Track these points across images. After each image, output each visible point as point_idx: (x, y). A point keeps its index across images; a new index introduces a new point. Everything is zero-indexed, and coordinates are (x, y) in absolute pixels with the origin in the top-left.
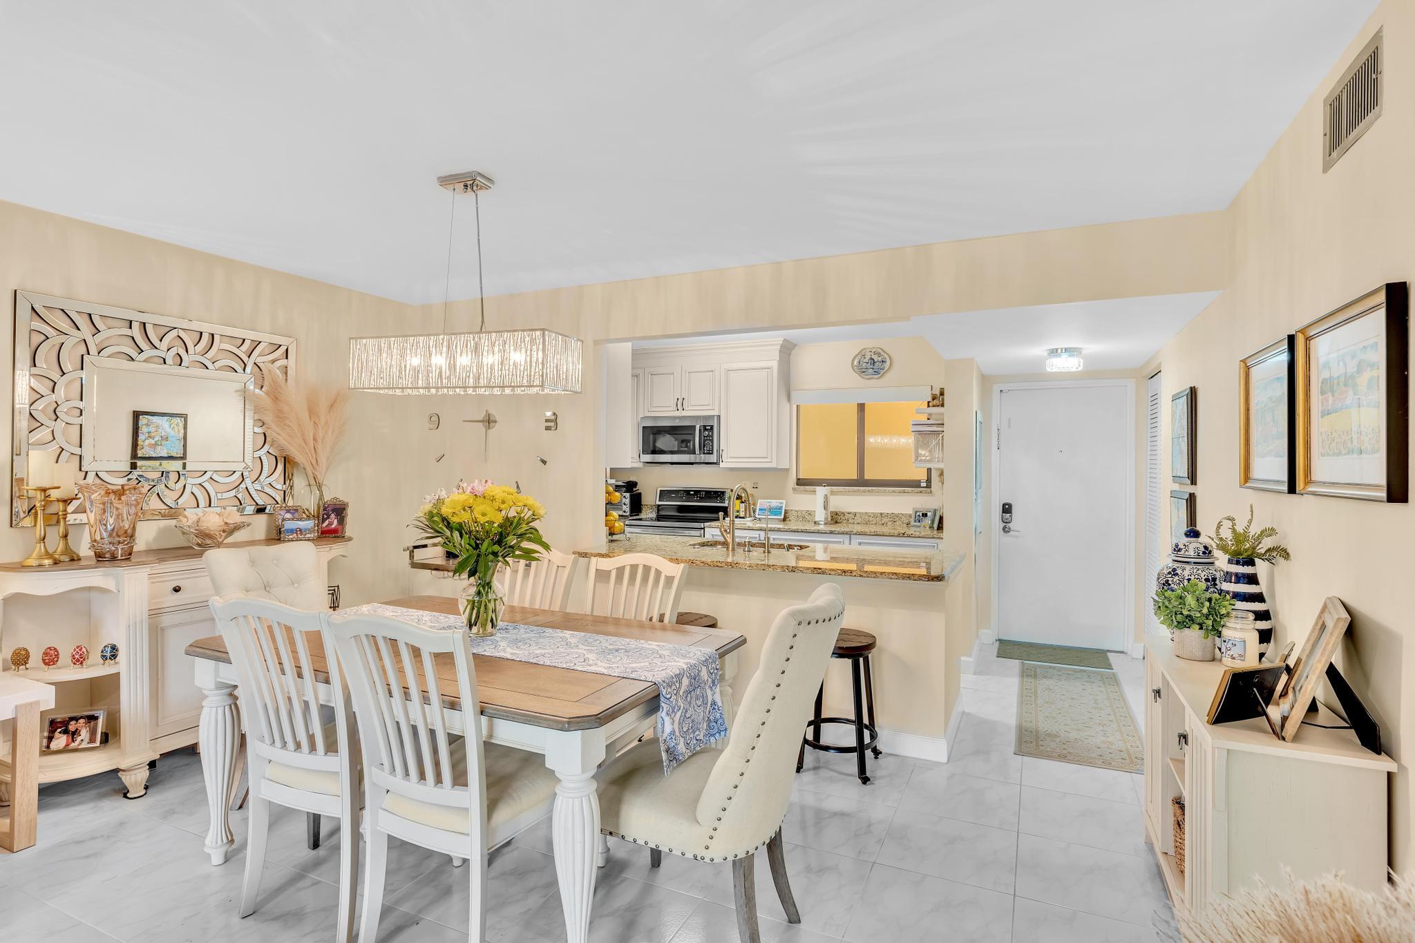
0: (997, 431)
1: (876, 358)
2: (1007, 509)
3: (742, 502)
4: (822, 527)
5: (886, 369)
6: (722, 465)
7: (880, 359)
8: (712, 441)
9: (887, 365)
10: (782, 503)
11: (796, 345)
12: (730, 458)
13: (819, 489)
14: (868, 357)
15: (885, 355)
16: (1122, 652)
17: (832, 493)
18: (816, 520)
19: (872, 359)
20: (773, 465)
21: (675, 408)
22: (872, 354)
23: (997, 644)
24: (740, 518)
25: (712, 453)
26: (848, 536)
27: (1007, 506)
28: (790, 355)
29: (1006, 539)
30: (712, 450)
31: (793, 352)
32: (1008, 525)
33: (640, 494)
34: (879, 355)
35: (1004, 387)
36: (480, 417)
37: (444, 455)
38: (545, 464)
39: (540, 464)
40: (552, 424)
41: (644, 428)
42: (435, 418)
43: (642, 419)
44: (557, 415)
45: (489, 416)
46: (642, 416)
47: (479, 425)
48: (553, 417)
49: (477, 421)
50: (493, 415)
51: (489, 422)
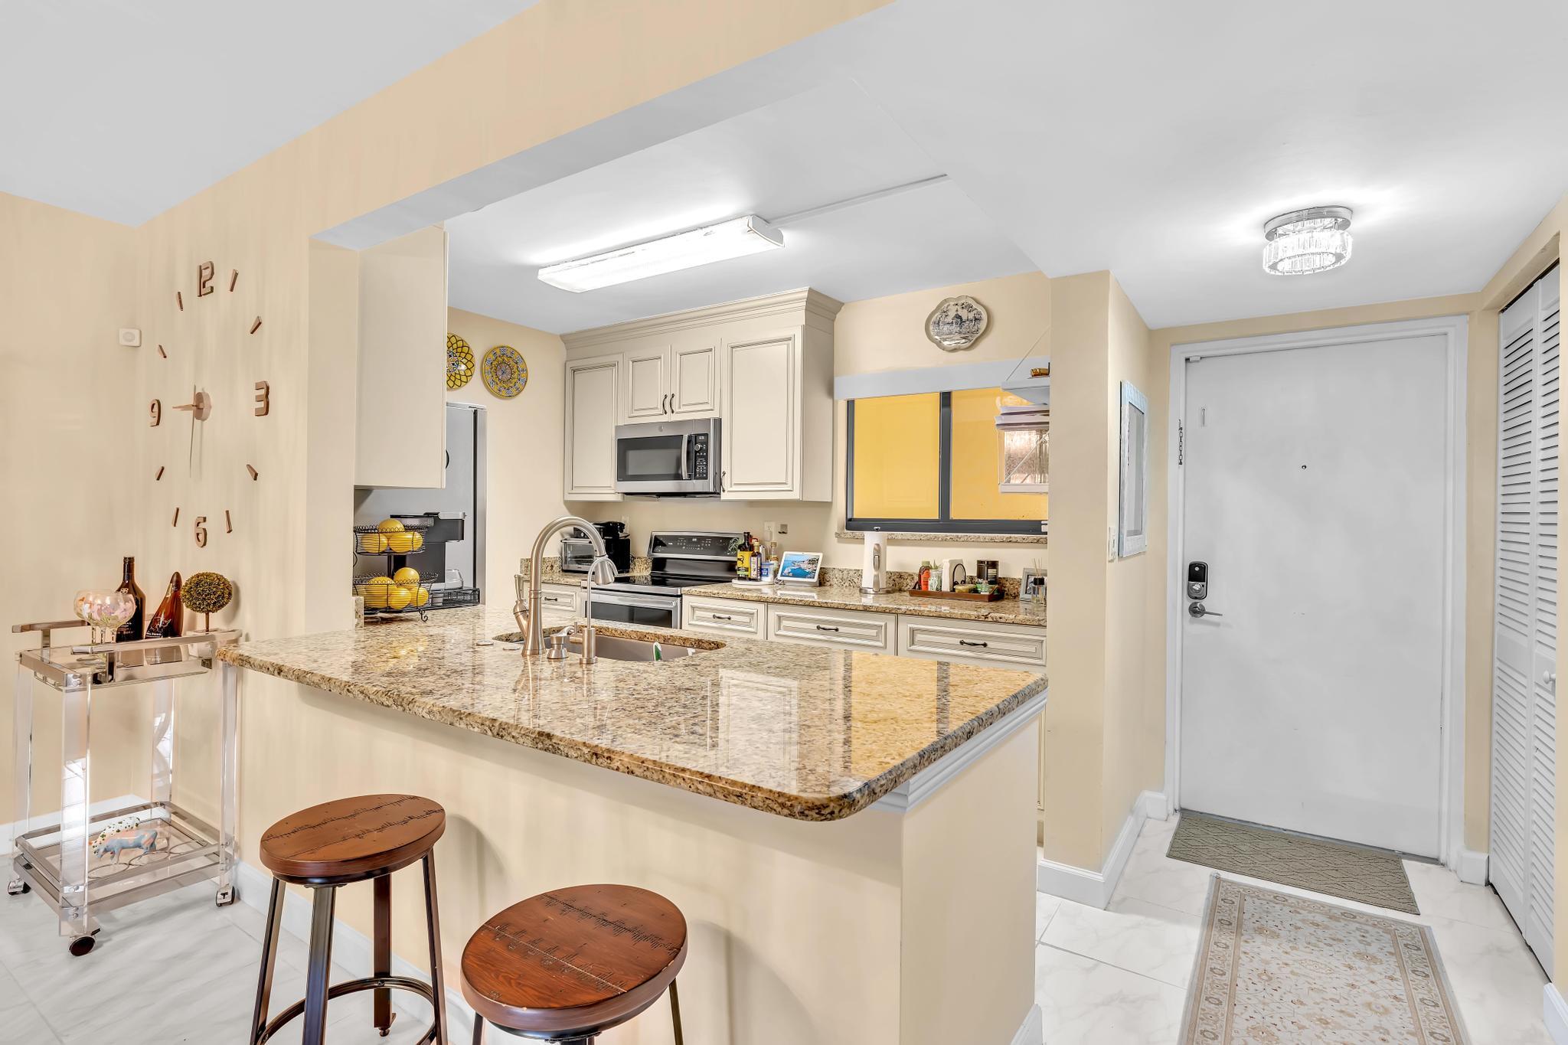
0: (1178, 432)
1: (964, 314)
2: (1197, 573)
3: (754, 555)
4: (868, 600)
5: (981, 332)
6: (724, 496)
7: (971, 316)
8: (706, 458)
9: (983, 325)
10: (819, 556)
11: (843, 304)
12: (735, 484)
13: (868, 535)
14: (952, 314)
15: (980, 309)
16: (1435, 861)
17: (891, 542)
18: (863, 586)
19: (958, 317)
20: (795, 495)
21: (661, 411)
22: (959, 308)
23: (1175, 820)
24: (750, 579)
25: (706, 478)
26: (893, 617)
27: (1197, 569)
28: (833, 321)
29: (1198, 628)
30: (707, 474)
31: (837, 316)
32: (1200, 603)
33: (628, 541)
34: (970, 308)
35: (1194, 351)
36: (190, 400)
37: (163, 469)
38: (255, 479)
39: (251, 478)
40: (262, 405)
41: (619, 441)
42: (156, 407)
43: (617, 428)
44: (268, 388)
45: (199, 398)
46: (620, 424)
47: (190, 413)
48: (263, 392)
49: (186, 408)
50: (208, 395)
51: (199, 407)
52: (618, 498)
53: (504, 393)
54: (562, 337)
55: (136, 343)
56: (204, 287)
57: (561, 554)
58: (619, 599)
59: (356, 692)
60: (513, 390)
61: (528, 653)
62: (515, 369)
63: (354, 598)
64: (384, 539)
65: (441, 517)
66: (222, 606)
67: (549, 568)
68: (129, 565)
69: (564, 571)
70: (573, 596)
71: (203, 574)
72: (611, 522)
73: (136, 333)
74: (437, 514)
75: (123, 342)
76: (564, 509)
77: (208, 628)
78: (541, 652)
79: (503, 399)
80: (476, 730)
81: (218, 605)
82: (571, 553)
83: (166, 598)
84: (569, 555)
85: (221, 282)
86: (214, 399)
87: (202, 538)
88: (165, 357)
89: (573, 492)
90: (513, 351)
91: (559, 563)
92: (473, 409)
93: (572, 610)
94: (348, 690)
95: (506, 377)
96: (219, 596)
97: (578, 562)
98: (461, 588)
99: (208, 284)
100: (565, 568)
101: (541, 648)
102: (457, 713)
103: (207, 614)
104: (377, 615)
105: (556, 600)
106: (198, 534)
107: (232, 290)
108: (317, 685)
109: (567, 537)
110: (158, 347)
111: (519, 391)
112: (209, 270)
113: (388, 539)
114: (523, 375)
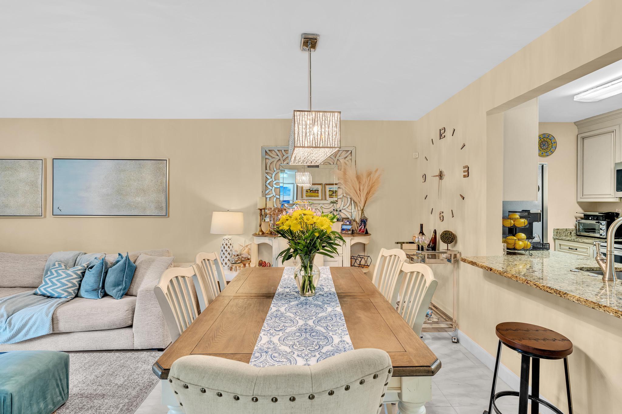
36: (438, 173)
37: (427, 196)
38: (463, 199)
39: (461, 199)
40: (466, 174)
41: (618, 171)
42: (424, 177)
43: (616, 164)
44: (468, 168)
45: (441, 172)
46: (617, 161)
47: (438, 178)
48: (467, 169)
49: (437, 176)
50: (443, 171)
51: (441, 176)
52: (617, 200)
53: (544, 154)
54: (575, 123)
55: (417, 157)
56: (441, 136)
57: (576, 227)
58: (619, 253)
59: (532, 284)
60: (549, 152)
61: (607, 279)
62: (550, 143)
63: (503, 244)
64: (512, 222)
65: (531, 212)
66: (452, 242)
67: (569, 233)
68: (422, 226)
69: (577, 235)
70: (588, 248)
71: (447, 231)
72: (610, 212)
73: (417, 154)
74: (529, 211)
75: (414, 157)
76: (577, 205)
77: (448, 249)
78: (614, 280)
79: (544, 157)
80: (611, 314)
81: (451, 242)
82: (582, 227)
83: (432, 238)
84: (581, 228)
85: (448, 133)
86: (445, 172)
87: (442, 219)
88: (427, 160)
89: (583, 197)
90: (549, 135)
91: (574, 232)
92: (541, 165)
93: (588, 255)
94: (527, 283)
95: (545, 147)
96: (452, 239)
97: (586, 232)
98: (540, 242)
99: (443, 135)
100: (578, 234)
101: (614, 278)
102: (597, 304)
103: (448, 244)
104: (512, 251)
105: (576, 249)
106: (440, 217)
107: (453, 136)
108: (510, 278)
109: (579, 219)
110: (425, 157)
111: (552, 152)
112: (444, 130)
113: (514, 222)
114: (554, 145)
